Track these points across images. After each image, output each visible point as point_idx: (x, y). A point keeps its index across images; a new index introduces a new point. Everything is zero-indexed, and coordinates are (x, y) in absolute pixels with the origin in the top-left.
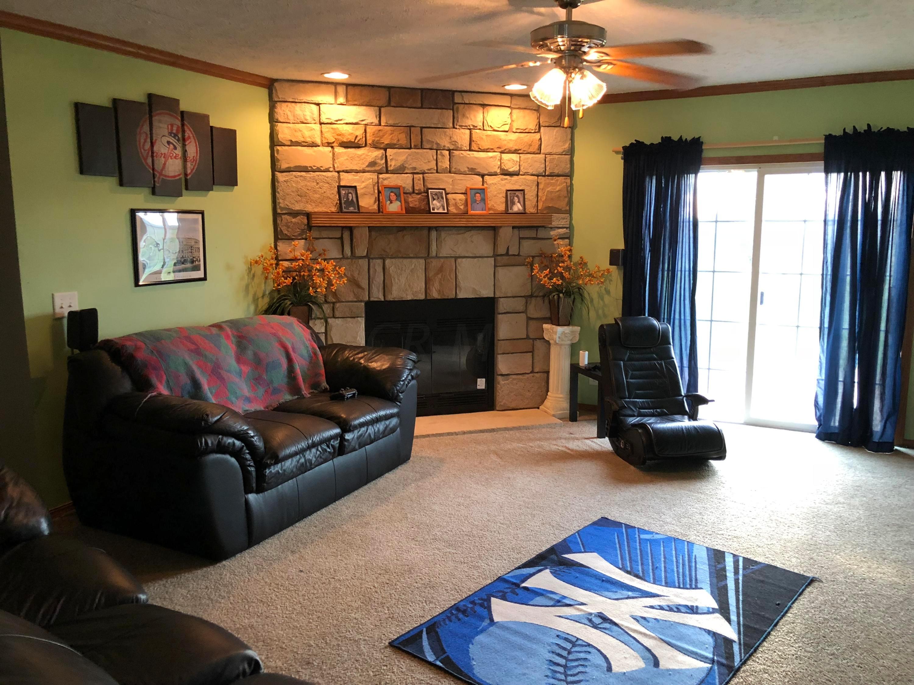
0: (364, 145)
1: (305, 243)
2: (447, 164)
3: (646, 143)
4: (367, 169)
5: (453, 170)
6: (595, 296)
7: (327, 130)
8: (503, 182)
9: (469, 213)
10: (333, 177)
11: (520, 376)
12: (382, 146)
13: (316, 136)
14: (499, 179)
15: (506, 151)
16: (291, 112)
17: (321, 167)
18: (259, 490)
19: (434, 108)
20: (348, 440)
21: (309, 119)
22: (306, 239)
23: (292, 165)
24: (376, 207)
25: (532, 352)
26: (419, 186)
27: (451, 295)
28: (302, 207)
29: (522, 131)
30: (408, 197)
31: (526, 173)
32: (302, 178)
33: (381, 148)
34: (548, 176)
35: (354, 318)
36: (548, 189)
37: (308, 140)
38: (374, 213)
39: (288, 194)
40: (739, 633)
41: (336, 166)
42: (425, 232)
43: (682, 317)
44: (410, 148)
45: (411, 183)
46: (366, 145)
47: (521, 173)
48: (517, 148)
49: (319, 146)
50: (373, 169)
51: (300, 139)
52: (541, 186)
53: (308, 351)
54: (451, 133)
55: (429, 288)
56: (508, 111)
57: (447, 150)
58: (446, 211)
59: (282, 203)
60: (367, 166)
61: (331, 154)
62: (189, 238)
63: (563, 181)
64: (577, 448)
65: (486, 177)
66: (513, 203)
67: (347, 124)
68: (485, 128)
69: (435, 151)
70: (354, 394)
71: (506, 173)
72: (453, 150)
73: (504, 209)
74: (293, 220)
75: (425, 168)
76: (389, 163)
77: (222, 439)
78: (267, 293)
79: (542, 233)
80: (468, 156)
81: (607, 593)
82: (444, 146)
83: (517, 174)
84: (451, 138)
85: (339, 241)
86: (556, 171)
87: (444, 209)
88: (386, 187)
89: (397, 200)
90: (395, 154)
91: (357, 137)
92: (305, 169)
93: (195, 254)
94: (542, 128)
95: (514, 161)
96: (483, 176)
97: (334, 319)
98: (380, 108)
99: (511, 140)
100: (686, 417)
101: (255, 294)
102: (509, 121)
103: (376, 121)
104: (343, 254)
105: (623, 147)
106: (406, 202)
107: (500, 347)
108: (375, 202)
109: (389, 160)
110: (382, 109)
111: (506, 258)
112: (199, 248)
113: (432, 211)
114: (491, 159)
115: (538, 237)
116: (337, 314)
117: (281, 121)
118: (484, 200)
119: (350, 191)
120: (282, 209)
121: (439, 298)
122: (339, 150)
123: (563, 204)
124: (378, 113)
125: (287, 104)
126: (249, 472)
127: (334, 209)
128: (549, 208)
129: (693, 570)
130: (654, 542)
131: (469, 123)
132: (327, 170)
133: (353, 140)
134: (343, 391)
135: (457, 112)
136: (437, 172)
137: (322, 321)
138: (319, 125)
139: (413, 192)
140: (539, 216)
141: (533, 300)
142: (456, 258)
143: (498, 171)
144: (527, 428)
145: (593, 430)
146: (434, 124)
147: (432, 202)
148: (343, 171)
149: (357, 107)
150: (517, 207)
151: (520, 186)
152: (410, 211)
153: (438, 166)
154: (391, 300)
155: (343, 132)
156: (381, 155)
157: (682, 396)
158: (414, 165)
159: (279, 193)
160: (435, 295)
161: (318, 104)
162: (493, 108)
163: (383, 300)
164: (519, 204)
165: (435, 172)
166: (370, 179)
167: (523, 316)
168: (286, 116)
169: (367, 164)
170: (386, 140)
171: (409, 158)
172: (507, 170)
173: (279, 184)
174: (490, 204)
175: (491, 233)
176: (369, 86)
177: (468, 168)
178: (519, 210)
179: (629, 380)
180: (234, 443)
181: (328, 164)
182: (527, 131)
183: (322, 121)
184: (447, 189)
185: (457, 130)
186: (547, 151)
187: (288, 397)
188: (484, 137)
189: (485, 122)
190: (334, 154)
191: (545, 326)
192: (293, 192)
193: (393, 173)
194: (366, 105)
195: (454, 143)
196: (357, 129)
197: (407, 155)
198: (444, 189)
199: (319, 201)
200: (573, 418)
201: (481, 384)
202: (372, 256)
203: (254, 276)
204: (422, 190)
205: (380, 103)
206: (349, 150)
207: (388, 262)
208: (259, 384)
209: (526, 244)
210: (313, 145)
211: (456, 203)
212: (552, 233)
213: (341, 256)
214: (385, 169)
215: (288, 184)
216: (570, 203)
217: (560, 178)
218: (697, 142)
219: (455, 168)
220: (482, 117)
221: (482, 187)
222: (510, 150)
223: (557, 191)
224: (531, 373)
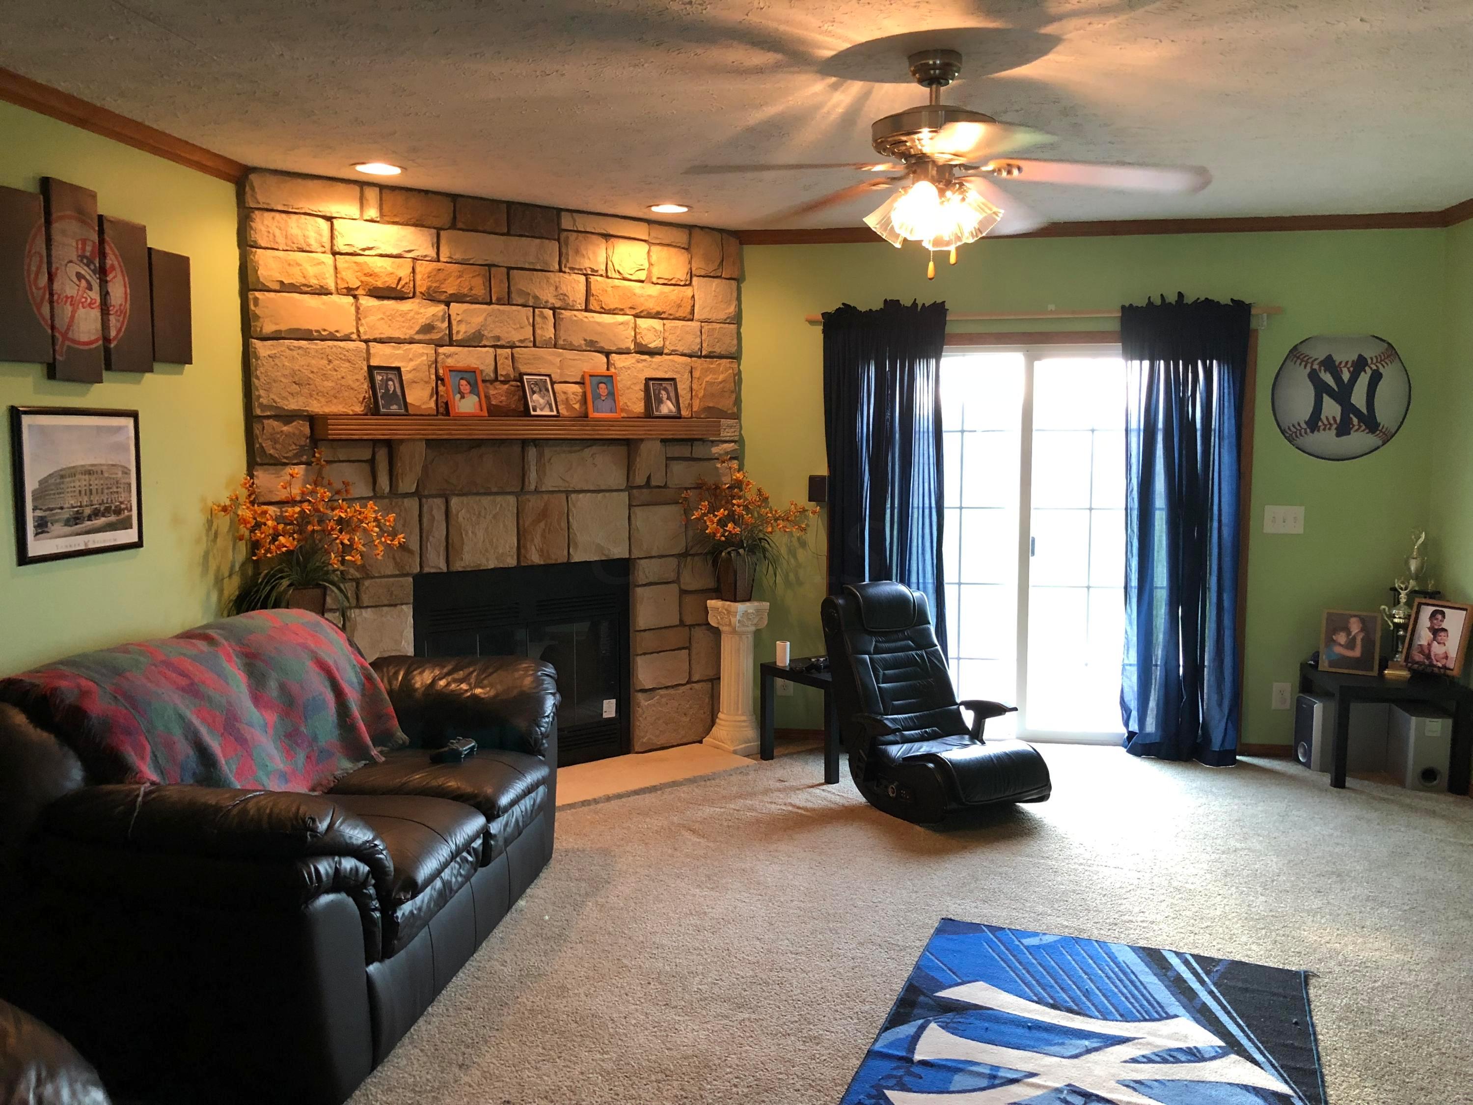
0: (411, 295)
1: (306, 470)
2: (550, 333)
3: (859, 308)
4: (417, 337)
5: (561, 342)
6: (783, 551)
7: (346, 265)
8: (640, 365)
9: (591, 416)
10: (357, 349)
11: (672, 691)
12: (443, 297)
13: (327, 276)
14: (634, 361)
15: (642, 314)
16: (280, 229)
17: (337, 331)
18: (387, 953)
19: (528, 237)
20: (495, 836)
21: (315, 246)
22: (308, 464)
23: (283, 327)
24: (432, 405)
25: (688, 648)
26: (506, 369)
27: (559, 556)
28: (301, 403)
29: (666, 282)
30: (487, 387)
31: (673, 351)
32: (300, 351)
33: (440, 302)
34: (706, 357)
35: (395, 605)
36: (707, 379)
37: (314, 282)
38: (429, 415)
39: (275, 381)
40: (1286, 1082)
41: (362, 330)
42: (517, 449)
43: (921, 581)
44: (490, 303)
45: (493, 363)
46: (413, 297)
47: (666, 351)
48: (659, 309)
49: (331, 294)
50: (427, 337)
51: (298, 280)
52: (696, 374)
53: (356, 672)
54: (557, 280)
55: (525, 547)
56: (644, 247)
57: (550, 309)
58: (555, 413)
59: (264, 397)
60: (418, 333)
61: (353, 309)
62: (113, 465)
63: (728, 365)
65: (613, 357)
66: (660, 401)
67: (381, 256)
68: (609, 274)
69: (531, 309)
70: (472, 748)
71: (644, 350)
72: (559, 308)
73: (643, 411)
74: (285, 428)
75: (516, 337)
76: (454, 327)
77: (340, 863)
78: (237, 568)
79: (699, 451)
80: (585, 320)
81: (1053, 1049)
82: (547, 302)
83: (658, 352)
84: (557, 288)
85: (366, 467)
86: (718, 350)
87: (552, 410)
88: (452, 370)
89: (470, 392)
90: (465, 311)
91: (400, 279)
92: (307, 336)
93: (123, 497)
94: (695, 279)
95: (656, 331)
96: (607, 354)
97: (357, 611)
98: (439, 230)
99: (650, 296)
100: (967, 737)
101: (218, 569)
102: (646, 266)
103: (432, 253)
104: (374, 490)
105: (823, 314)
107: (640, 642)
108: (431, 396)
109: (454, 323)
110: (442, 233)
111: (645, 491)
112: (130, 485)
113: (533, 413)
114: (621, 326)
115: (694, 456)
116: (366, 600)
117: (263, 245)
118: (612, 394)
119: (390, 376)
120: (263, 407)
121: (542, 563)
122: (367, 302)
123: (726, 404)
124: (435, 240)
125: (273, 214)
126: (373, 920)
127: (359, 409)
128: (708, 409)
129: (1141, 987)
131: (586, 264)
132: (347, 338)
133: (394, 286)
135: (567, 244)
136: (535, 346)
137: (337, 614)
138: (331, 256)
139: (496, 379)
140: (695, 421)
141: (689, 558)
142: (568, 493)
143: (632, 347)
145: (816, 769)
146: (530, 263)
147: (531, 397)
148: (375, 340)
149: (400, 227)
150: (667, 408)
151: (666, 372)
152: (494, 411)
153: (537, 336)
154: (460, 569)
155: (376, 270)
156: (441, 314)
157: (956, 704)
158: (497, 332)
159: (258, 378)
160: (535, 558)
161: (329, 219)
162: (621, 240)
163: (445, 569)
164: (669, 403)
165: (531, 345)
166: (422, 354)
167: (674, 588)
168: (271, 236)
169: (417, 328)
170: (451, 289)
171: (489, 319)
172: (645, 345)
173: (259, 362)
174: (622, 401)
175: (623, 450)
176: (420, 191)
177: (585, 340)
178: (670, 411)
179: (882, 685)
180: (357, 869)
181: (347, 327)
182: (673, 282)
183: (336, 249)
184: (553, 376)
185: (566, 276)
186: (702, 317)
187: (345, 765)
188: (609, 289)
189: (610, 263)
190: (358, 309)
191: (711, 603)
192: (284, 376)
193: (461, 344)
194: (415, 225)
195: (562, 297)
196: (399, 266)
197: (485, 314)
198: (549, 376)
199: (332, 393)
200: (766, 753)
201: (609, 709)
202: (426, 493)
203: (216, 534)
204: (512, 376)
205: (437, 223)
206: (386, 302)
207: (454, 501)
208: (297, 745)
209: (678, 468)
210: (323, 291)
211: (567, 399)
212: (715, 450)
213: (371, 494)
214: (447, 338)
215: (277, 361)
216: (738, 402)
217: (724, 361)
218: (938, 311)
219: (564, 340)
220: (605, 255)
221: (608, 373)
222: (649, 313)
223: (721, 383)
224: (688, 683)
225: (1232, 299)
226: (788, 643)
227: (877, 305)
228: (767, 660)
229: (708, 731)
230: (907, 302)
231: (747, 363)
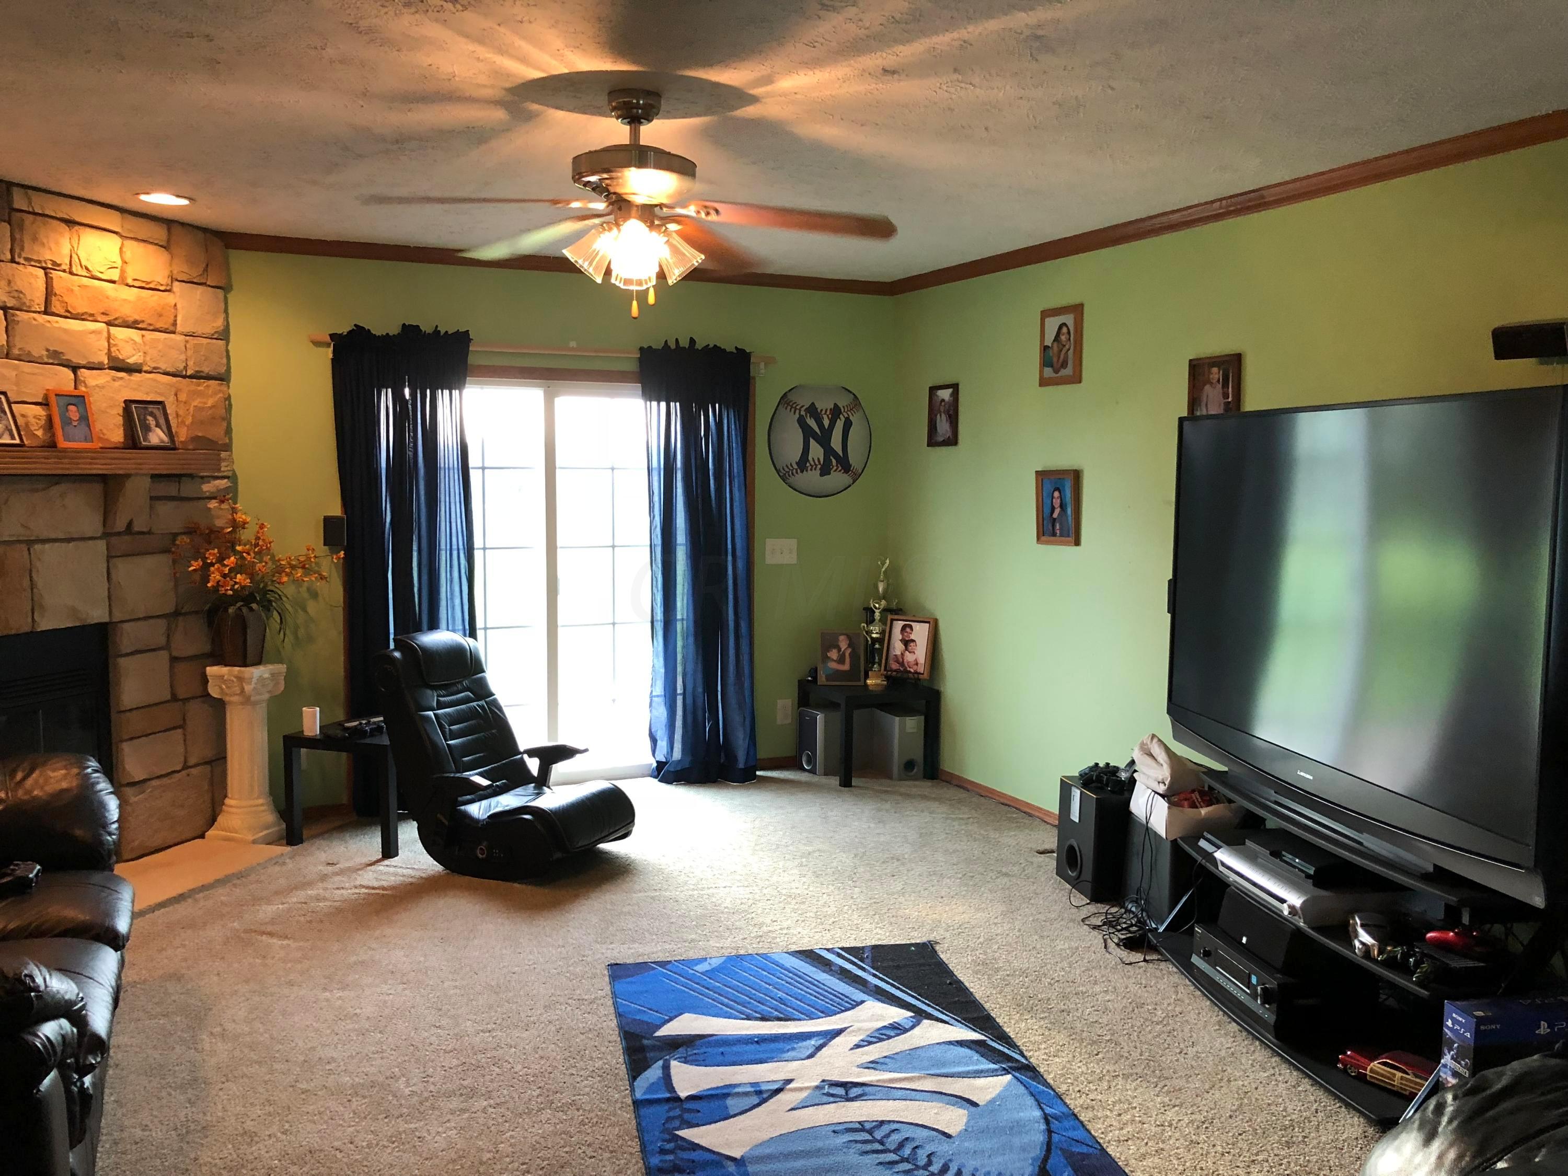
2: (2, 338)
3: (374, 331)
5: (16, 352)
8: (117, 384)
11: (165, 781)
14: (109, 379)
15: (116, 322)
25: (183, 727)
27: (22, 625)
29: (143, 285)
31: (155, 368)
34: (191, 377)
36: (195, 403)
40: (975, 1030)
47: (146, 368)
48: (138, 318)
52: (183, 397)
54: (10, 272)
56: (117, 240)
57: (1, 308)
63: (217, 388)
65: (83, 373)
68: (74, 270)
70: (38, 873)
71: (120, 365)
72: (12, 308)
73: (122, 440)
79: (187, 489)
80: (48, 325)
81: (790, 1055)
83: (137, 369)
84: (9, 282)
86: (206, 370)
94: (176, 284)
95: (135, 342)
96: (75, 369)
99: (125, 300)
100: (531, 787)
102: (119, 262)
105: (332, 337)
107: (122, 721)
111: (127, 538)
114: (93, 336)
115: (183, 495)
123: (216, 433)
128: (196, 439)
130: (723, 970)
131: (47, 256)
134: (18, 871)
135: (21, 230)
140: (180, 454)
141: (181, 618)
142: (30, 543)
143: (106, 361)
151: (151, 394)
162: (88, 230)
167: (164, 655)
172: (123, 360)
175: (98, 488)
177: (48, 350)
179: (450, 742)
182: (151, 286)
184: (9, 394)
185: (21, 267)
186: (187, 330)
188: (76, 289)
189: (75, 256)
191: (211, 670)
195: (16, 294)
198: (4, 393)
200: (294, 837)
209: (164, 509)
211: (30, 424)
212: (206, 488)
216: (229, 431)
217: (212, 382)
218: (462, 339)
219: (20, 349)
220: (69, 247)
221: (76, 393)
222: (124, 321)
223: (210, 408)
224: (183, 769)
225: (736, 348)
226: (318, 709)
227: (394, 330)
228: (289, 731)
229: (212, 821)
230: (427, 328)
231: (236, 387)
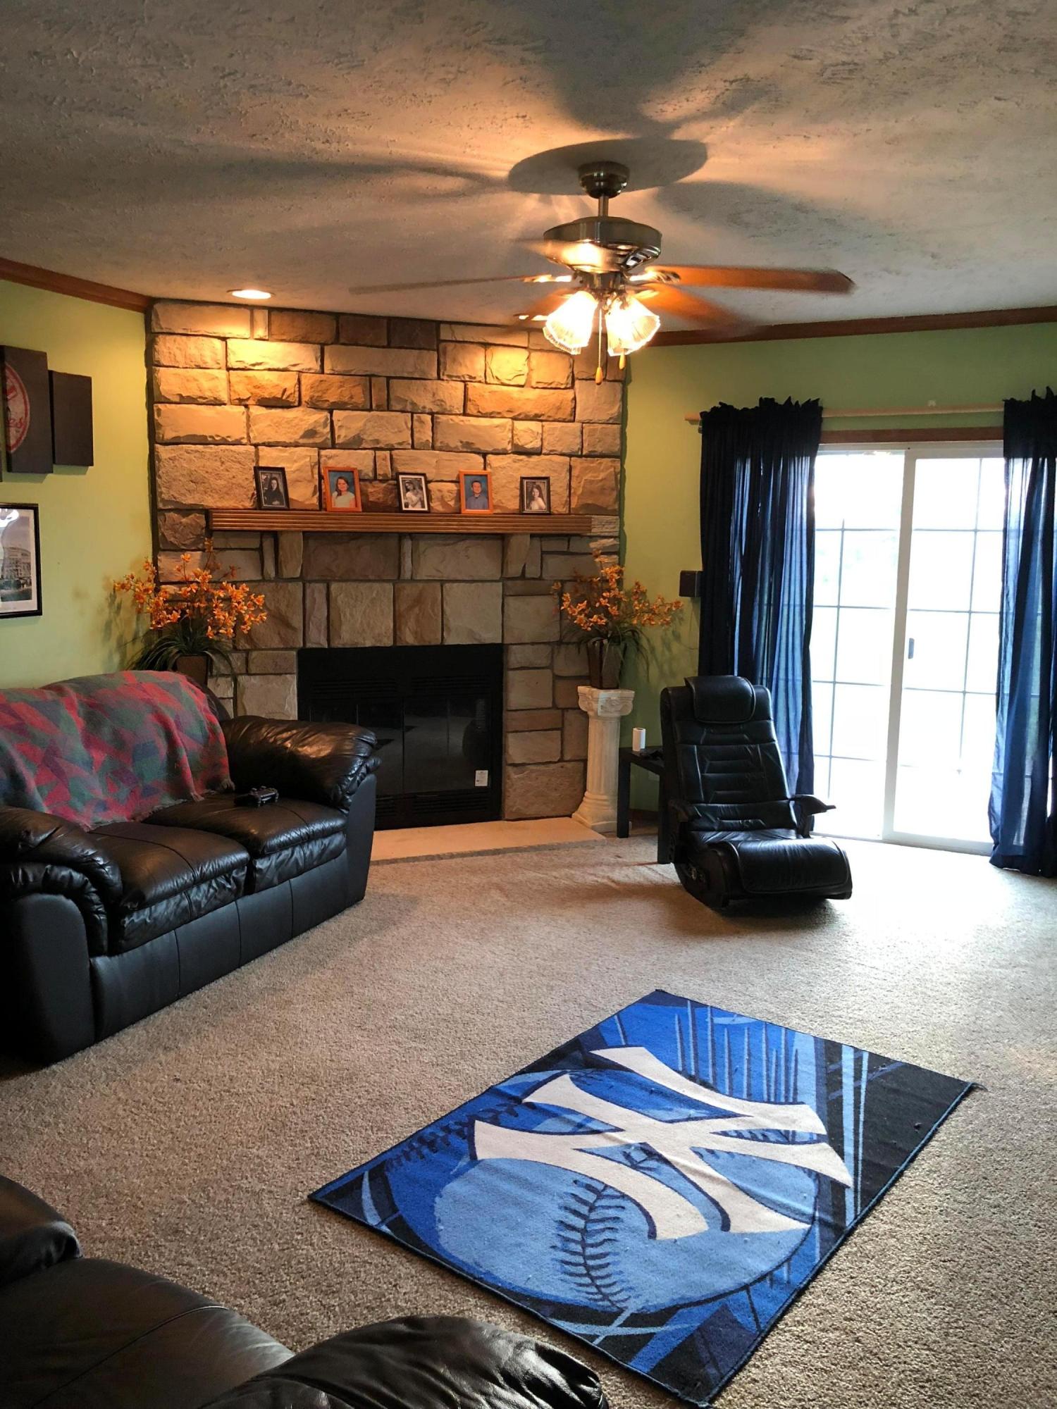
0: (296, 404)
1: (202, 556)
2: (427, 436)
3: (735, 407)
4: (301, 441)
5: (438, 444)
6: (658, 644)
7: (238, 379)
8: (517, 465)
9: (463, 512)
10: (247, 452)
11: (542, 768)
12: (326, 405)
13: (220, 388)
14: (510, 461)
15: (520, 417)
16: (180, 350)
17: (229, 437)
18: (112, 952)
19: (406, 348)
20: (261, 870)
21: (210, 363)
22: (203, 550)
23: (182, 434)
24: (315, 500)
25: (562, 729)
26: (384, 469)
27: (434, 639)
28: (197, 499)
29: (546, 386)
30: (366, 486)
31: (551, 451)
32: (197, 455)
33: (323, 409)
34: (586, 456)
35: (280, 674)
36: (586, 478)
37: (208, 394)
38: (312, 510)
39: (174, 480)
40: (856, 1174)
41: (251, 435)
42: (393, 542)
43: (790, 677)
44: (370, 410)
45: (372, 464)
46: (300, 404)
47: (544, 451)
48: (537, 412)
49: (225, 404)
50: (311, 441)
51: (194, 393)
52: (575, 473)
53: (202, 728)
54: (435, 387)
55: (400, 629)
56: (525, 353)
57: (428, 414)
58: (426, 509)
59: (165, 493)
60: (302, 437)
61: (244, 418)
62: (13, 548)
63: (610, 464)
64: (626, 880)
65: (490, 457)
66: (531, 498)
67: (269, 370)
68: (488, 380)
69: (410, 415)
70: (273, 797)
71: (520, 450)
72: (437, 413)
73: (518, 507)
74: (184, 520)
75: (394, 440)
76: (336, 432)
77: (52, 870)
78: (141, 634)
79: (576, 545)
80: (462, 423)
82: (424, 407)
83: (538, 452)
84: (434, 395)
85: (256, 554)
86: (599, 449)
87: (423, 507)
88: (332, 470)
89: (348, 490)
90: (345, 418)
91: (285, 390)
92: (203, 441)
93: (23, 573)
94: (577, 382)
95: (533, 432)
96: (484, 455)
97: (247, 677)
98: (322, 346)
99: (528, 399)
100: (793, 832)
101: (121, 637)
102: (526, 370)
103: (317, 367)
104: (262, 574)
105: (702, 414)
106: (364, 493)
107: (510, 720)
108: (314, 493)
109: (336, 428)
110: (326, 348)
111: (519, 582)
112: (29, 564)
113: (404, 509)
114: (497, 429)
115: (571, 550)
116: (253, 669)
117: (165, 364)
118: (485, 492)
119: (274, 476)
120: (165, 502)
121: (416, 644)
122: (257, 411)
123: (609, 500)
124: (319, 354)
125: (175, 337)
126: (98, 923)
127: (248, 504)
128: (588, 506)
129: (792, 1074)
130: (735, 1030)
131: (463, 371)
132: (238, 443)
133: (279, 396)
134: (254, 792)
135: (445, 353)
136: (413, 447)
137: (229, 679)
138: (225, 371)
139: (375, 478)
140: (572, 518)
141: (563, 648)
142: (442, 582)
143: (509, 447)
144: (551, 848)
145: (651, 850)
146: (408, 373)
147: (404, 495)
148: (264, 444)
149: (287, 344)
150: (538, 504)
151: (543, 471)
152: (368, 507)
153: (415, 439)
154: (340, 646)
155: (264, 383)
156: (323, 420)
157: (787, 799)
158: (376, 436)
159: (160, 477)
160: (409, 639)
161: (224, 339)
162: (500, 348)
163: (326, 646)
164: (540, 500)
165: (410, 447)
166: (305, 457)
167: (549, 673)
168: (172, 356)
169: (301, 433)
170: (332, 397)
171: (369, 425)
172: (522, 446)
173: (161, 463)
174: (496, 498)
175: (498, 543)
176: (305, 311)
177: (461, 442)
178: (541, 508)
179: (706, 774)
180: (71, 877)
181: (238, 432)
182: (553, 386)
183: (230, 366)
184: (428, 475)
185: (444, 383)
186: (585, 418)
187: (168, 802)
188: (487, 394)
189: (488, 370)
190: (248, 417)
191: (581, 689)
192: (183, 475)
193: (344, 447)
194: (301, 342)
195: (439, 403)
196: (285, 379)
197: (365, 420)
198: (424, 475)
199: (225, 490)
200: (623, 832)
201: (482, 778)
202: (309, 578)
203: (119, 607)
204: (390, 476)
205: (322, 339)
206: (273, 411)
207: (334, 587)
208: (123, 782)
209: (551, 561)
210: (217, 402)
211: (442, 496)
212: (593, 545)
213: (260, 578)
214: (329, 442)
215: (176, 463)
216: (620, 498)
217: (605, 460)
218: (812, 410)
219: (441, 443)
220: (483, 362)
222: (526, 416)
223: (601, 480)
224: (559, 761)
226: (644, 731)
227: (753, 404)
229: (577, 807)
230: (781, 400)
231: (631, 464)
